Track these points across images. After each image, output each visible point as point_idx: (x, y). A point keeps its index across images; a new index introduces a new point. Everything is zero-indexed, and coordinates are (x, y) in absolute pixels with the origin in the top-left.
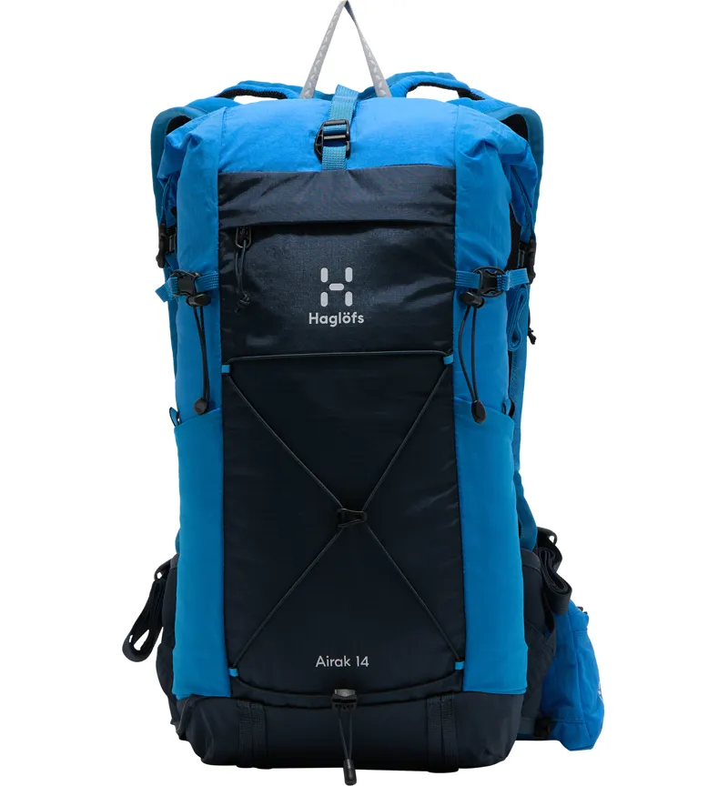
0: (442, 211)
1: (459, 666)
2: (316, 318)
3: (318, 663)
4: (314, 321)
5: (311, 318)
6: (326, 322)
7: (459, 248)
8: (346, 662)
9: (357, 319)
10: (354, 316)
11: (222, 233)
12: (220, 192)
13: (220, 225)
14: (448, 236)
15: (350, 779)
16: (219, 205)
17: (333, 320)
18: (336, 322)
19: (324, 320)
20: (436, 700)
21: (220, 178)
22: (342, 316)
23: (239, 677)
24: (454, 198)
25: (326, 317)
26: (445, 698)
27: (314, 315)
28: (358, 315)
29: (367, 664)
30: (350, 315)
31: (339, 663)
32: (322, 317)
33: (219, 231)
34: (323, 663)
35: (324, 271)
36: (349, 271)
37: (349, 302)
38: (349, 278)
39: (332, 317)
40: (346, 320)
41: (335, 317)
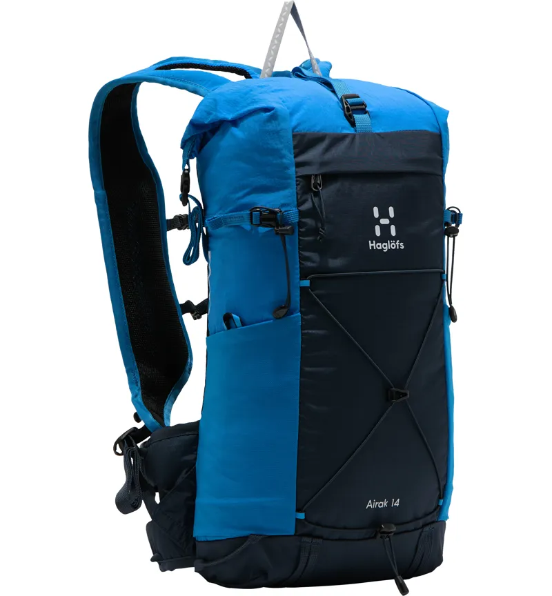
1: (441, 502)
2: (374, 245)
3: (368, 506)
4: (372, 247)
5: (371, 245)
6: (380, 248)
9: (400, 246)
10: (397, 243)
11: (298, 179)
12: (295, 147)
13: (296, 172)
16: (295, 157)
17: (385, 246)
18: (386, 247)
19: (379, 246)
20: (427, 528)
21: (294, 136)
22: (391, 243)
23: (305, 519)
25: (380, 244)
26: (431, 526)
27: (372, 243)
28: (400, 242)
30: (395, 243)
32: (378, 244)
33: (296, 177)
35: (376, 210)
36: (391, 210)
37: (393, 233)
38: (392, 214)
39: (384, 244)
40: (393, 246)
41: (386, 244)
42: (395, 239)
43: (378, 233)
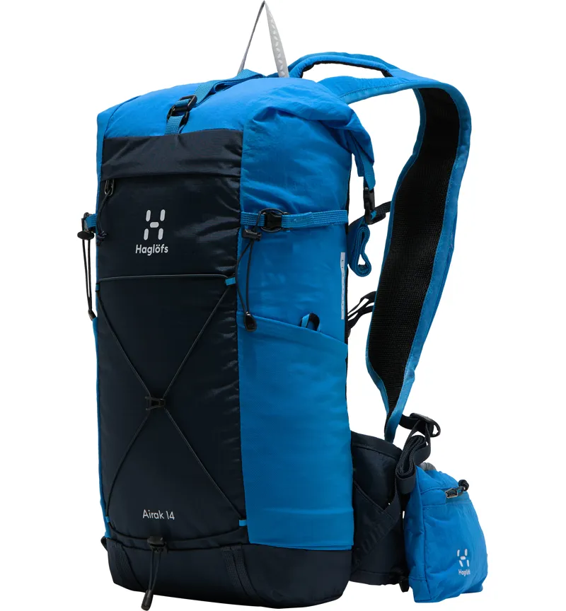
0: (231, 165)
1: (242, 523)
2: (140, 249)
3: (144, 515)
4: (138, 251)
5: (137, 249)
6: (145, 252)
7: (244, 194)
8: (161, 516)
9: (164, 250)
10: (162, 247)
11: (102, 184)
13: (102, 178)
14: (234, 185)
15: (147, 604)
16: (103, 163)
17: (150, 250)
18: (151, 252)
19: (144, 250)
20: (227, 549)
21: (105, 142)
22: (156, 247)
23: (109, 523)
24: (240, 155)
25: (146, 248)
26: (233, 548)
27: (139, 247)
28: (165, 246)
29: (173, 518)
30: (160, 247)
31: (156, 516)
32: (144, 248)
34: (147, 515)
35: (149, 213)
36: (163, 213)
37: (160, 237)
38: (162, 218)
39: (149, 248)
40: (158, 250)
41: (151, 248)
42: (160, 242)
43: (146, 237)
